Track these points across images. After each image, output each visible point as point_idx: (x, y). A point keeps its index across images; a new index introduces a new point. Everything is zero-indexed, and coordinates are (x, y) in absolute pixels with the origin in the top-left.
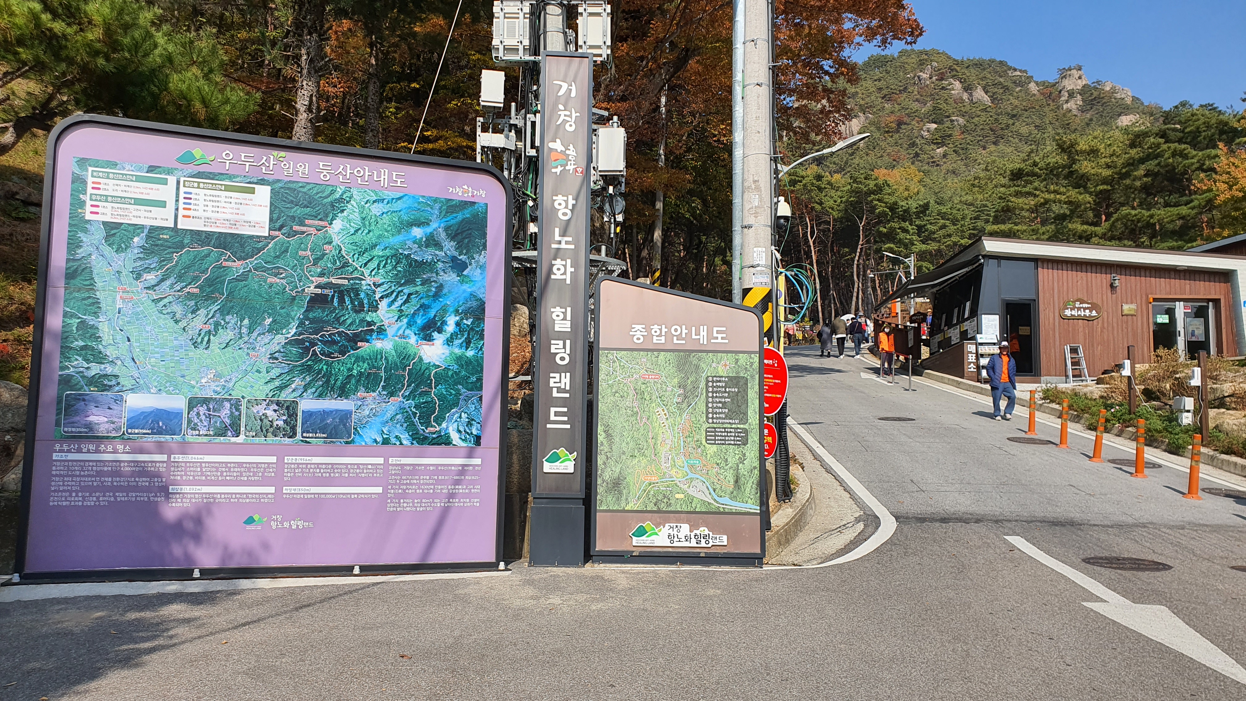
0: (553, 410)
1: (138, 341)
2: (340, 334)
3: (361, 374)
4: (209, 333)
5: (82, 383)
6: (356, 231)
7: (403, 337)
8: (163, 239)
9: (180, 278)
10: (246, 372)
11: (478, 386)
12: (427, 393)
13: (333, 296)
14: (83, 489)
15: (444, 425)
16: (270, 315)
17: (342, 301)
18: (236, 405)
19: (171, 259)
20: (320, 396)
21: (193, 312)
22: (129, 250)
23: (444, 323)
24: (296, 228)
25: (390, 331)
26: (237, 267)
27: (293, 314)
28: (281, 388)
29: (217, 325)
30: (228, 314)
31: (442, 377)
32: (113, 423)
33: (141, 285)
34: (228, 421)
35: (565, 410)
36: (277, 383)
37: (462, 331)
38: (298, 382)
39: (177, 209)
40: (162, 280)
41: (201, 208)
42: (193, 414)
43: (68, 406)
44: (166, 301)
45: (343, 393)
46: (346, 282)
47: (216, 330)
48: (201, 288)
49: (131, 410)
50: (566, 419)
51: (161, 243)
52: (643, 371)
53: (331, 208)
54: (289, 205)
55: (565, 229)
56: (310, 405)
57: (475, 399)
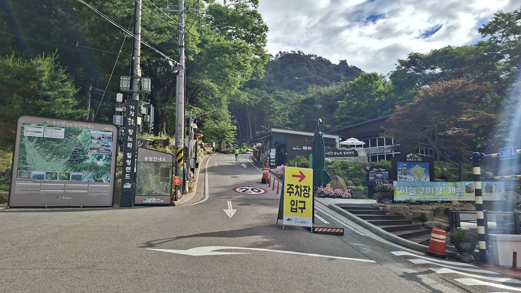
0: (126, 175)
1: (35, 160)
2: (79, 159)
3: (83, 167)
4: (50, 159)
5: (22, 169)
6: (84, 137)
7: (93, 159)
9: (44, 148)
10: (58, 167)
11: (109, 170)
12: (98, 171)
13: (78, 151)
14: (22, 190)
15: (102, 178)
16: (64, 155)
17: (80, 152)
18: (56, 174)
19: (42, 144)
20: (74, 172)
21: (47, 154)
22: (33, 142)
23: (102, 157)
24: (70, 137)
25: (90, 158)
26: (57, 145)
27: (69, 155)
28: (66, 170)
29: (52, 157)
30: (54, 155)
31: (102, 168)
32: (29, 177)
33: (36, 149)
34: (54, 177)
35: (129, 175)
36: (65, 169)
37: (106, 158)
38: (69, 169)
39: (44, 133)
40: (40, 148)
41: (49, 133)
42: (47, 175)
43: (19, 174)
44: (41, 152)
45: (79, 171)
46: (81, 148)
47: (52, 158)
48: (49, 149)
49: (33, 175)
51: (40, 140)
52: (147, 167)
53: (78, 133)
54: (69, 132)
55: (131, 136)
56: (72, 174)
57: (109, 173)
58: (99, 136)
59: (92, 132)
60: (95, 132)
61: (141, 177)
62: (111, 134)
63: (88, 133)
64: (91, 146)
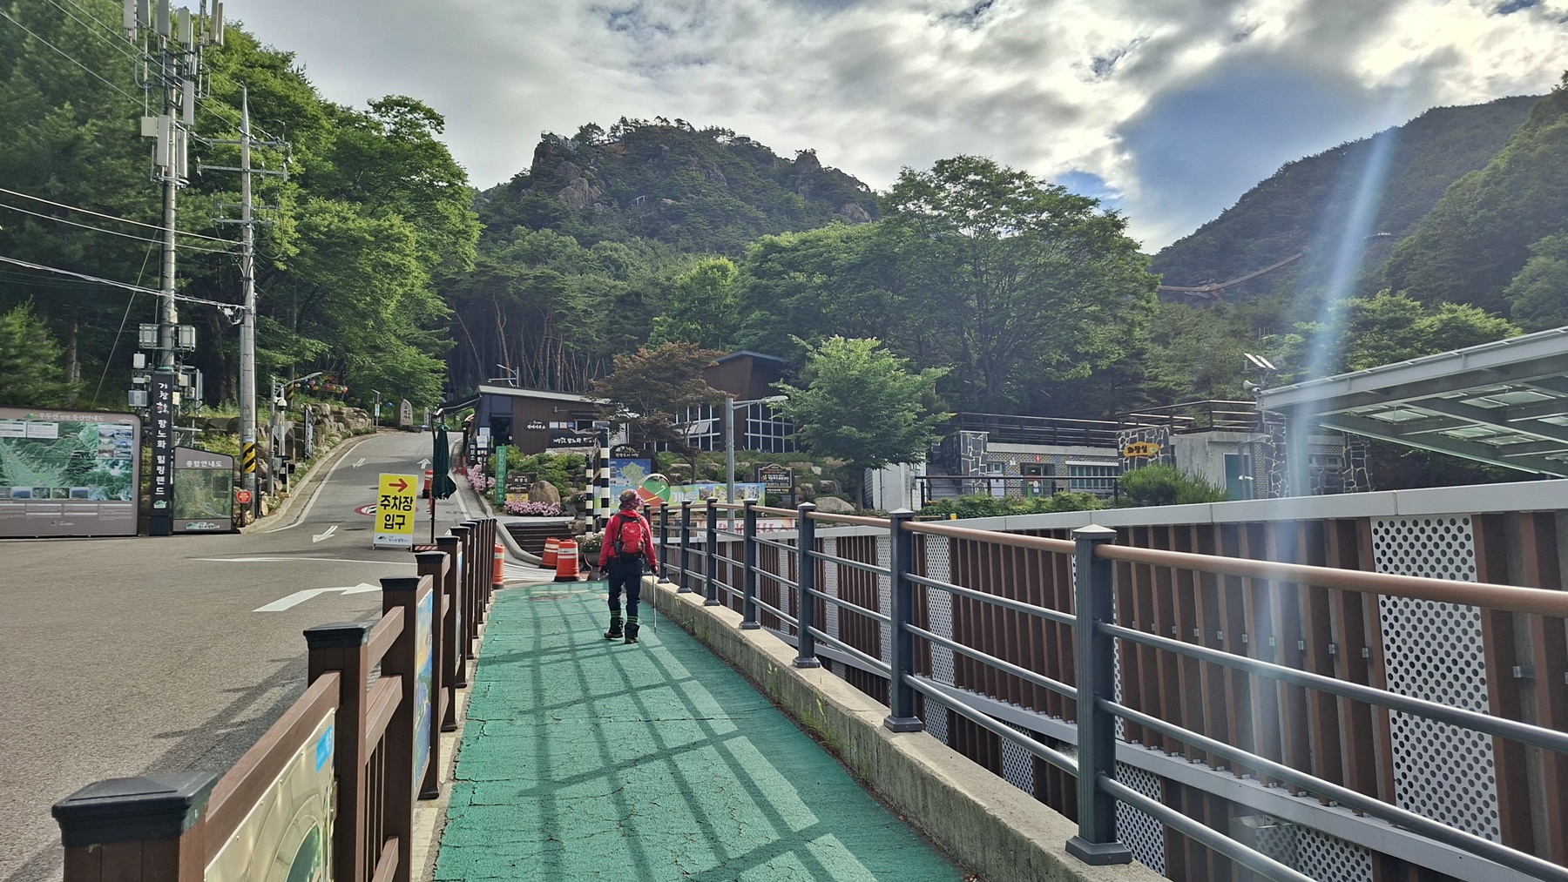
0: (158, 488)
1: (14, 471)
2: (82, 467)
3: (90, 479)
4: (38, 468)
6: (88, 435)
7: (104, 467)
9: (28, 452)
10: (51, 480)
11: (131, 482)
12: (112, 484)
13: (80, 456)
15: (118, 494)
16: (58, 462)
17: (83, 457)
18: (49, 489)
19: (25, 447)
20: (75, 486)
21: (33, 462)
22: (12, 445)
23: (119, 463)
24: (67, 435)
25: (100, 466)
26: (48, 448)
27: (66, 461)
30: (44, 462)
31: (118, 480)
33: (16, 455)
34: (46, 494)
35: (163, 488)
36: (62, 483)
37: (125, 465)
38: (68, 482)
39: (27, 432)
40: (23, 453)
41: (35, 431)
42: (34, 492)
44: (24, 459)
45: (83, 485)
46: (84, 451)
47: (41, 467)
48: (35, 455)
49: (14, 491)
50: (163, 491)
51: (22, 442)
52: (191, 475)
53: (79, 429)
54: (65, 429)
55: (163, 431)
56: (73, 489)
57: (129, 486)
58: (111, 432)
59: (100, 426)
60: (104, 426)
61: (181, 492)
62: (131, 428)
63: (94, 428)
64: (100, 447)
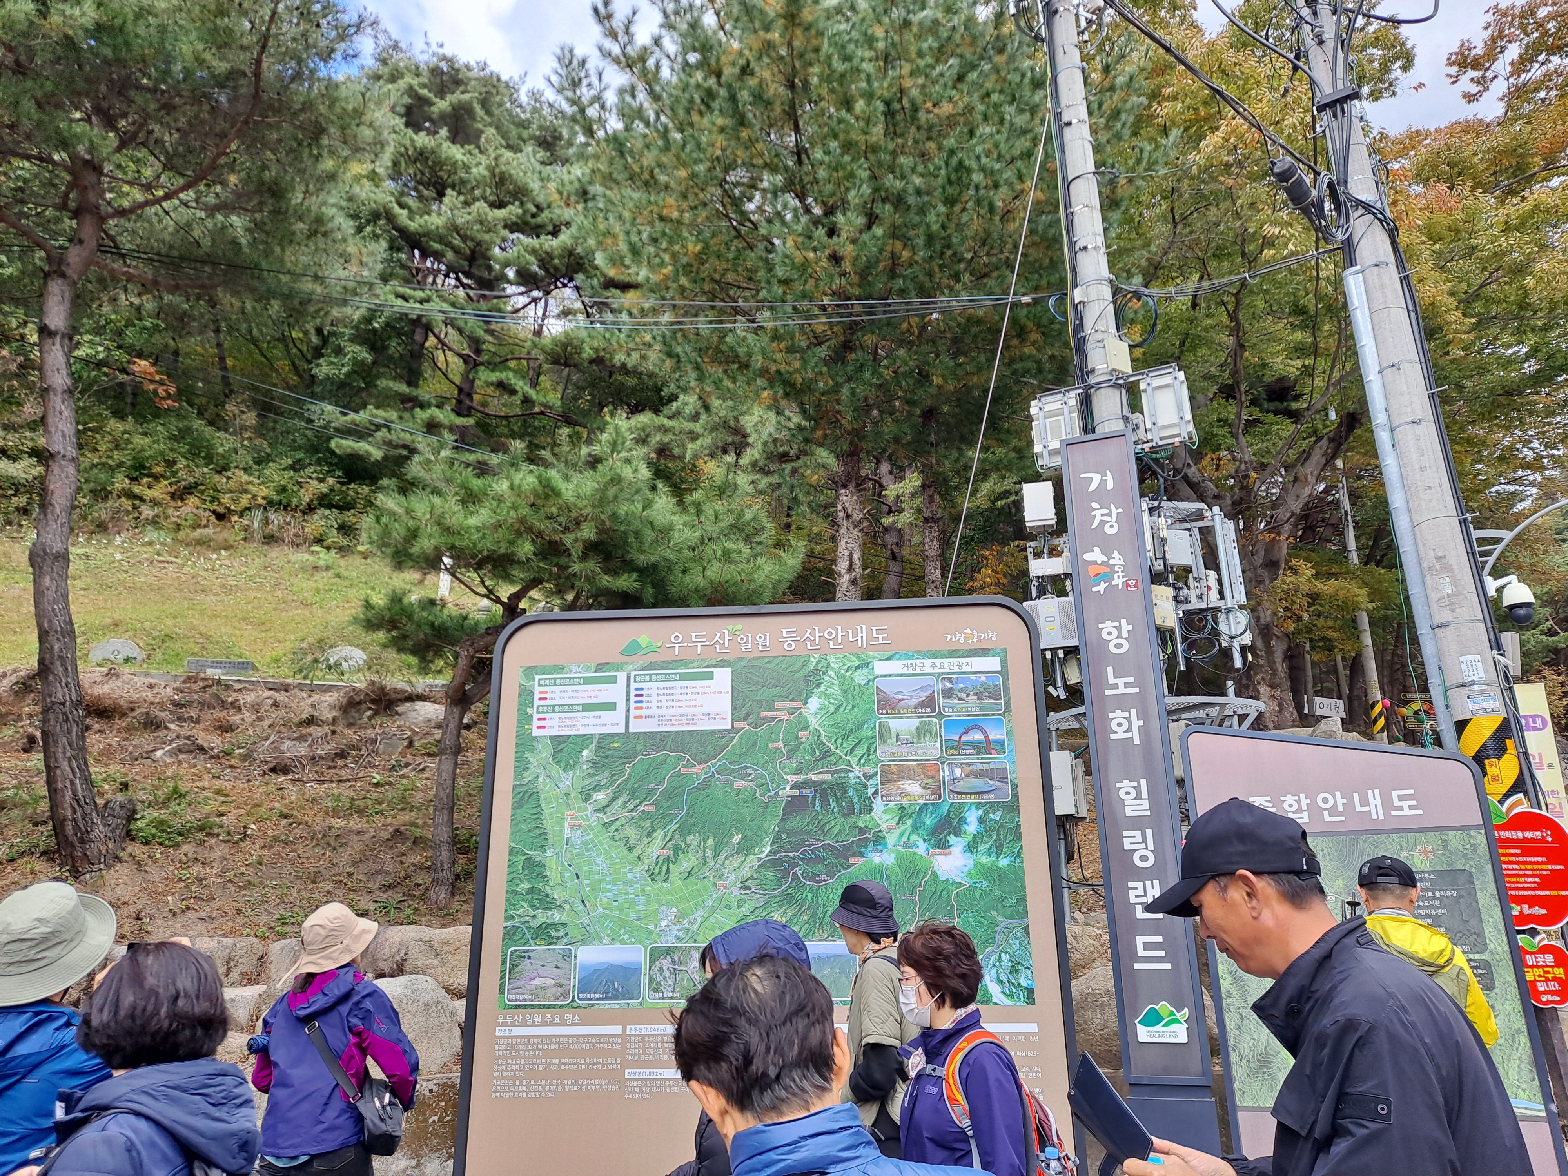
0: (1140, 940)
1: (588, 877)
2: (825, 848)
4: (668, 859)
5: (528, 936)
6: (837, 709)
7: (908, 845)
8: (615, 749)
9: (633, 794)
10: (713, 909)
11: (1021, 908)
13: (814, 797)
14: (528, 1075)
16: (738, 831)
17: (825, 803)
19: (623, 772)
21: (649, 835)
22: (578, 767)
23: (962, 821)
24: (764, 714)
25: (891, 839)
26: (698, 774)
27: (766, 825)
29: (677, 848)
30: (689, 833)
32: (561, 986)
33: (590, 808)
35: (1159, 939)
37: (988, 831)
39: (628, 711)
40: (614, 799)
41: (654, 705)
42: (655, 969)
43: (514, 966)
44: (618, 823)
46: (828, 777)
47: (676, 855)
48: (656, 804)
49: (583, 968)
50: (1162, 953)
51: (612, 754)
53: (804, 684)
54: (755, 687)
55: (1124, 665)
57: (1019, 932)
58: (923, 688)
59: (881, 667)
60: (895, 666)
62: (993, 663)
63: (860, 677)
64: (886, 756)
